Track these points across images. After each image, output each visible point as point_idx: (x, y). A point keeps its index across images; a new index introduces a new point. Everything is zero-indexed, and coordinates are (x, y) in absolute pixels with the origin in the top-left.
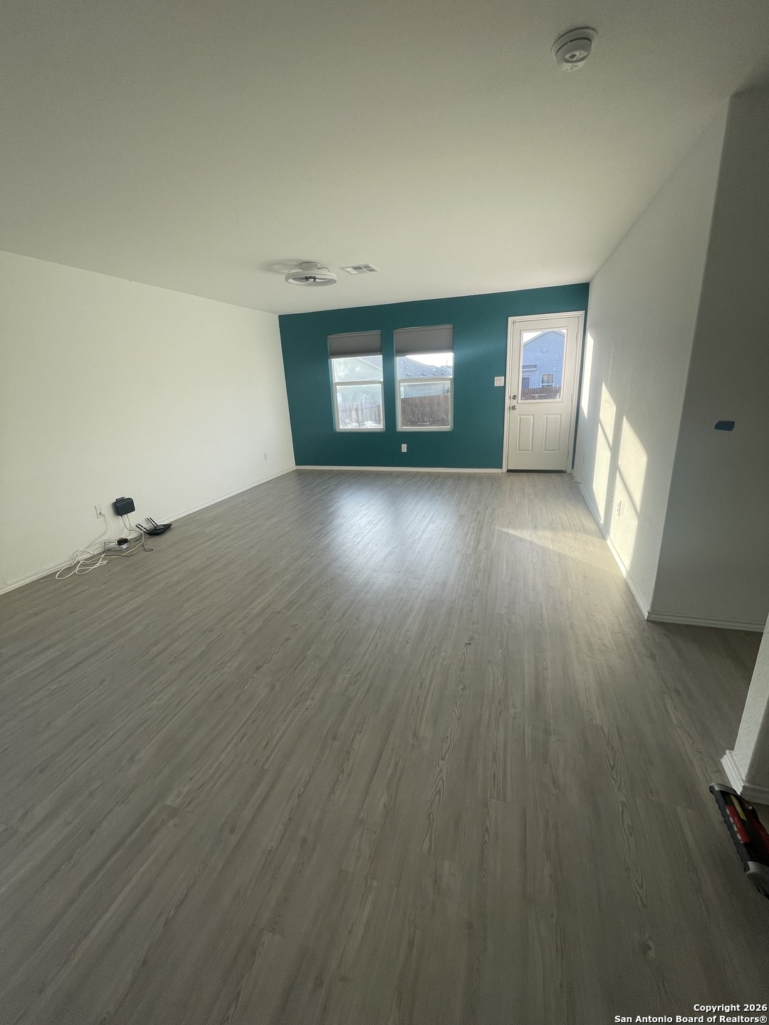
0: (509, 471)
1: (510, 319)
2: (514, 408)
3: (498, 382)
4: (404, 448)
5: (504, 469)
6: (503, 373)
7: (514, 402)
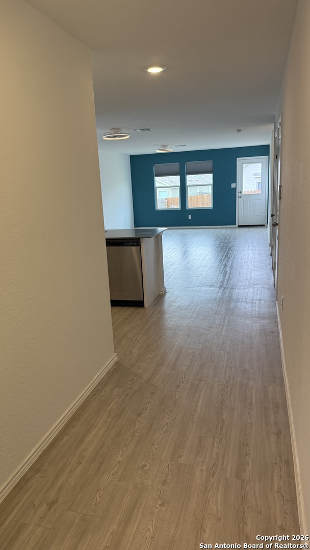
0: (239, 226)
1: (237, 159)
2: (240, 197)
3: (233, 186)
4: (190, 217)
5: (237, 225)
6: (235, 182)
7: (240, 195)
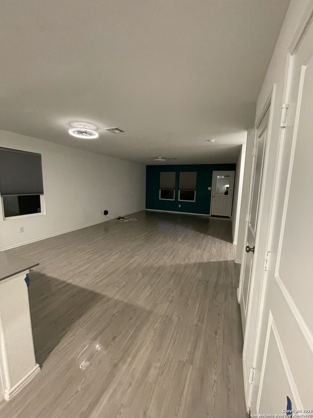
0: (212, 216)
1: (214, 172)
2: (214, 197)
3: (209, 188)
4: (180, 206)
6: (211, 186)
